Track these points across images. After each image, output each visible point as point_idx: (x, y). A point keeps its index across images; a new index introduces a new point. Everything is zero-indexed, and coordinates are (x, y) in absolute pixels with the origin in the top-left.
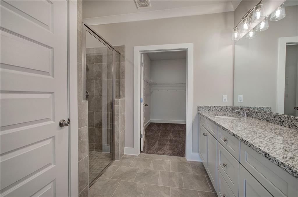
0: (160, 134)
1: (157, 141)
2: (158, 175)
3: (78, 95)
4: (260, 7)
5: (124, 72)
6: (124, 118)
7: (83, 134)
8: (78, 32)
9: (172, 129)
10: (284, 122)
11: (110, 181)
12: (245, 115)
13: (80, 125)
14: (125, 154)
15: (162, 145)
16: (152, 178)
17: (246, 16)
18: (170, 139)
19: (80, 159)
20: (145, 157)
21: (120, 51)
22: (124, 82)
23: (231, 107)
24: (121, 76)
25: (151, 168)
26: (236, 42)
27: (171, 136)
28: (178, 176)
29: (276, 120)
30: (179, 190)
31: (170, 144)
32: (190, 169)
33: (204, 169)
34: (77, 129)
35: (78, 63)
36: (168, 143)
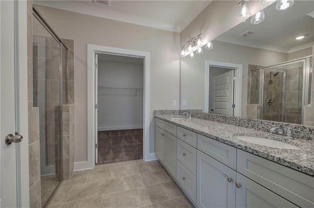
0: (111, 142)
1: (111, 150)
2: (122, 181)
3: (28, 100)
4: (200, 38)
5: (74, 73)
6: (74, 128)
7: (34, 151)
8: (27, 16)
9: (123, 135)
10: (214, 118)
11: (65, 205)
12: (190, 116)
13: (31, 140)
14: (75, 171)
15: (117, 153)
16: (116, 186)
17: (191, 41)
18: (123, 145)
19: (31, 184)
20: (102, 168)
21: (67, 46)
22: (73, 85)
23: (178, 110)
24: (68, 76)
25: (113, 177)
26: (181, 58)
27: (124, 143)
28: (141, 177)
29: (210, 118)
30: (145, 188)
31: (125, 150)
32: (149, 168)
33: (161, 165)
34: (28, 145)
35: (28, 57)
36: (123, 150)
